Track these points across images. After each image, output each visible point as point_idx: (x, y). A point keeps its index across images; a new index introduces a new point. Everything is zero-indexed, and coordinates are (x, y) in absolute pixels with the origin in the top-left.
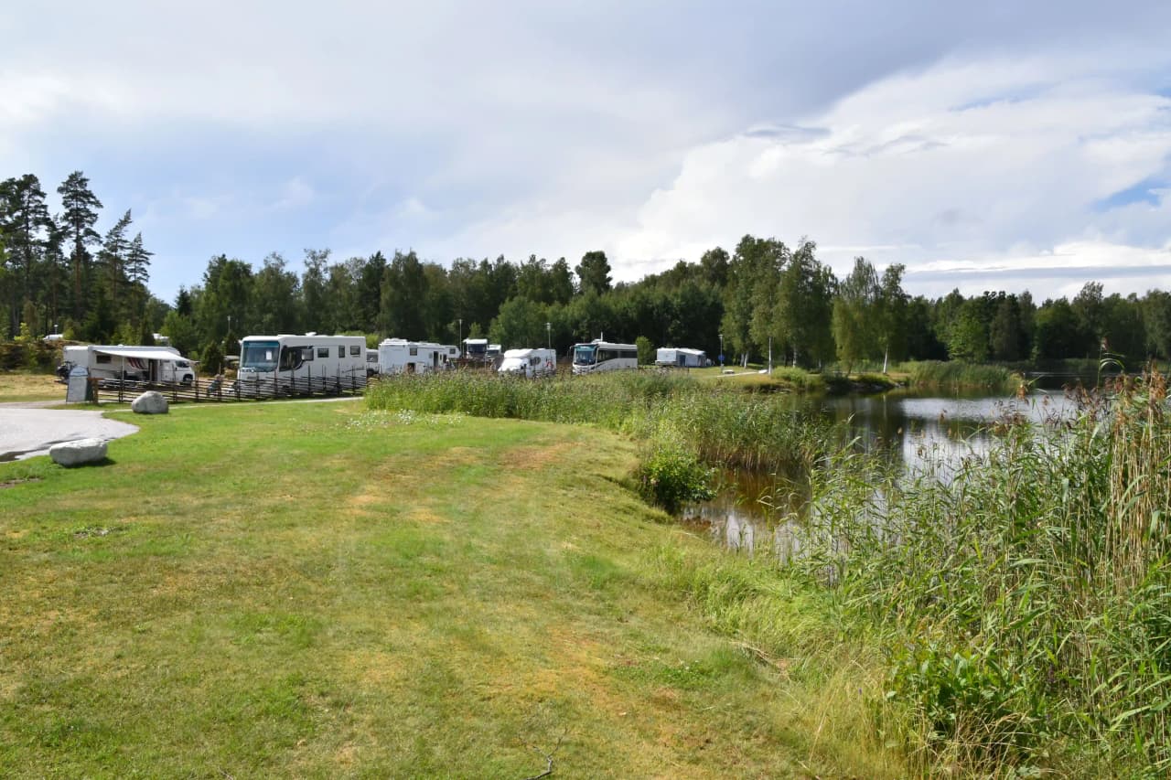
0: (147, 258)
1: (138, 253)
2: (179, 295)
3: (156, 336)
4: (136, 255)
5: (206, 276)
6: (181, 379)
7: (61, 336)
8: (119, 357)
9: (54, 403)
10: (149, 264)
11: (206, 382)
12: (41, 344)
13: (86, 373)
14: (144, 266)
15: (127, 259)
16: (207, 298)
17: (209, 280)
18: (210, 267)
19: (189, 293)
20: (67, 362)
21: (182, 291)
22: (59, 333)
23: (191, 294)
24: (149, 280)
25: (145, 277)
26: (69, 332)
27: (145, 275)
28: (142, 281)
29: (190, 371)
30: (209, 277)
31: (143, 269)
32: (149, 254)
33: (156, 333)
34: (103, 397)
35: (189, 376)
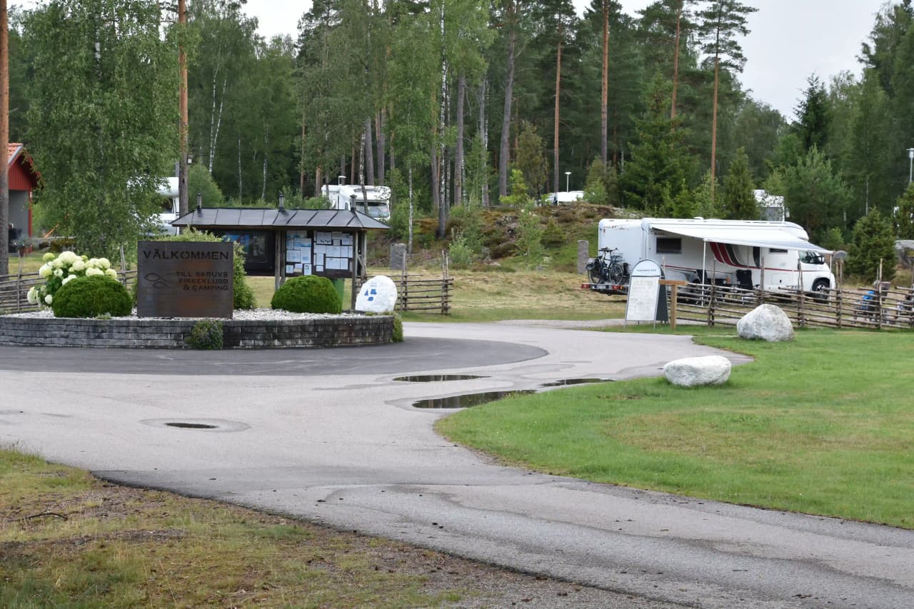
0: (741, 19)
1: (724, 9)
2: (805, 99)
3: (758, 195)
4: (721, 14)
5: (866, 49)
6: (808, 287)
7: (580, 194)
8: (697, 242)
9: (601, 323)
10: (745, 32)
11: (856, 294)
12: (546, 210)
13: (659, 273)
14: (737, 37)
15: (700, 22)
16: (865, 105)
17: (873, 60)
18: (879, 29)
19: (828, 91)
20: (605, 250)
21: (811, 91)
22: (574, 188)
23: (834, 94)
24: (746, 67)
25: (736, 62)
26: (598, 188)
27: (737, 56)
28: (731, 70)
29: (825, 271)
30: (873, 52)
31: (733, 44)
32: (749, 10)
33: (759, 187)
34: (681, 315)
35: (825, 281)
